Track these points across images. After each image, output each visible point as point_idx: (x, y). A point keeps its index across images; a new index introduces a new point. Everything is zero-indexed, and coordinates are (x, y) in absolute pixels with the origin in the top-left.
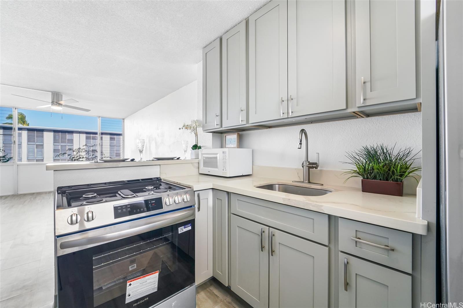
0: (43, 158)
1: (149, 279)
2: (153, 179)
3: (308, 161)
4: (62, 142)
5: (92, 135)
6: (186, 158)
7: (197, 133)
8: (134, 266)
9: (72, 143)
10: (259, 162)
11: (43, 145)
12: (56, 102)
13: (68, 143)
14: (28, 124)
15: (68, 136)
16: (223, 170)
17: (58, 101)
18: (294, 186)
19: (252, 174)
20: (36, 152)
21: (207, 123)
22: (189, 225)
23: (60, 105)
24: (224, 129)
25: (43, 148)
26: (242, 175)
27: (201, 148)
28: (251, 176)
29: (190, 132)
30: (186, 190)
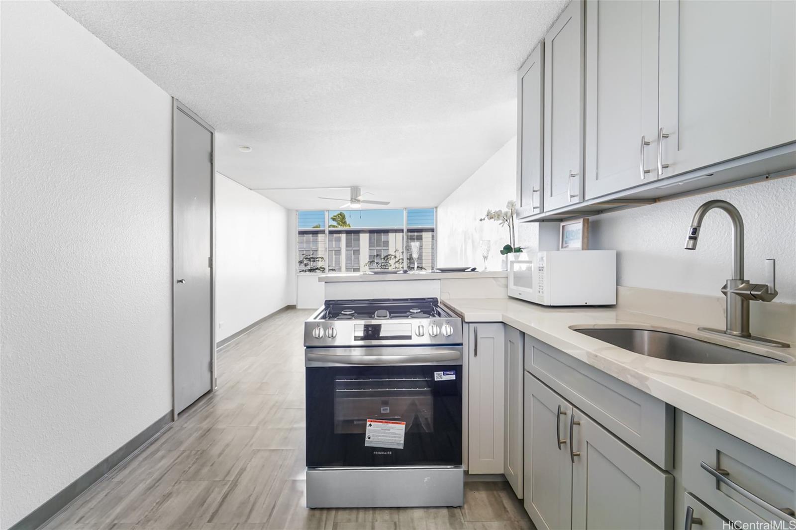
0: (360, 267)
1: (393, 428)
2: (426, 300)
3: (742, 279)
4: (377, 246)
5: (416, 234)
6: (486, 268)
7: (513, 224)
8: (387, 409)
9: (388, 246)
10: (632, 279)
11: (359, 250)
12: (355, 199)
13: (383, 247)
14: (349, 224)
15: (383, 237)
16: (539, 292)
17: (357, 197)
18: (696, 339)
19: (615, 304)
20: (353, 258)
21: (522, 205)
22: (452, 372)
23: (359, 201)
24: (548, 214)
25: (359, 254)
26: (585, 304)
27: (522, 252)
28: (615, 308)
29: (500, 224)
30: (451, 318)
